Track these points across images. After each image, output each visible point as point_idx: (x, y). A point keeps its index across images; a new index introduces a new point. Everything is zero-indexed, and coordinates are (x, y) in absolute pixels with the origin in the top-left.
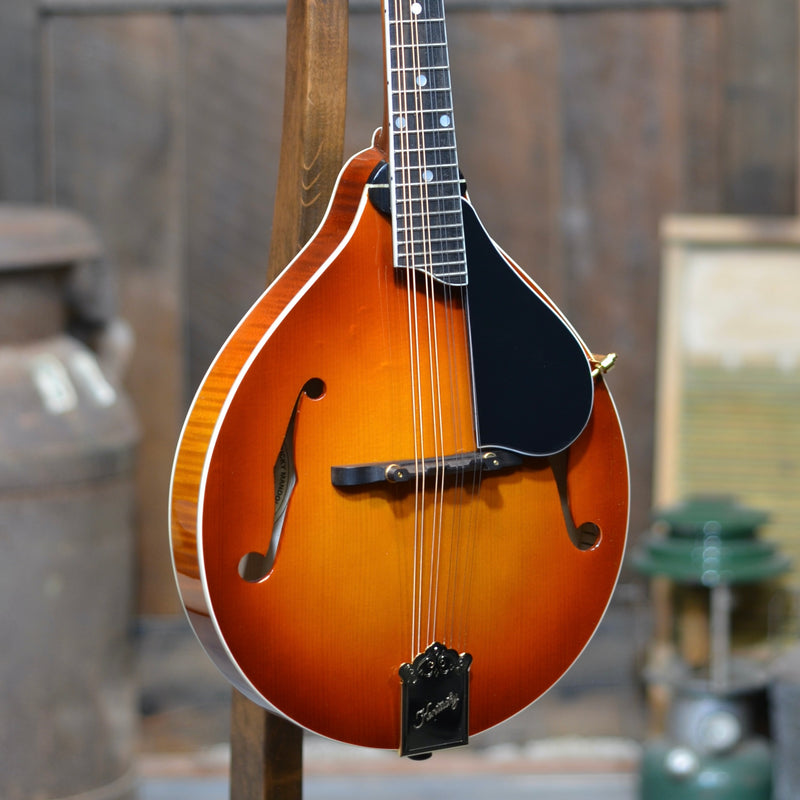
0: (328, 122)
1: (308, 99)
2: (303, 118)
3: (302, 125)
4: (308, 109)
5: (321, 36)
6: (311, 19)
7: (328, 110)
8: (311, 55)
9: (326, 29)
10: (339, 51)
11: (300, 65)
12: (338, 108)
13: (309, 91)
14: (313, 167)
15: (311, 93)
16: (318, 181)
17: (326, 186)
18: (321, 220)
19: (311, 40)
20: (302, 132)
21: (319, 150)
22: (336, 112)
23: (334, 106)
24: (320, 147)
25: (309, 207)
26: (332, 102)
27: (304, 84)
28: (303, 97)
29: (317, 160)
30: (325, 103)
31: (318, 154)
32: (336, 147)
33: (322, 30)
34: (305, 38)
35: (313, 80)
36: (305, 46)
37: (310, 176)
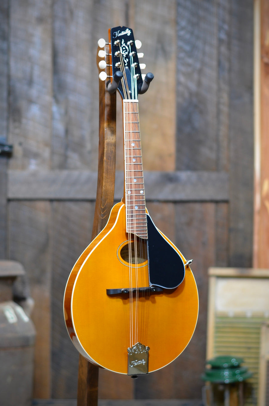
0: (109, 194)
1: (103, 187)
2: (102, 193)
3: (102, 195)
4: (103, 190)
5: (107, 169)
6: (105, 164)
7: (109, 191)
8: (104, 175)
9: (109, 167)
10: (113, 174)
11: (101, 178)
12: (112, 190)
13: (104, 185)
14: (105, 207)
15: (104, 186)
16: (106, 211)
17: (108, 213)
18: (107, 223)
19: (105, 170)
20: (102, 197)
21: (106, 203)
22: (111, 191)
23: (111, 190)
24: (107, 202)
25: (103, 219)
26: (110, 189)
27: (102, 183)
28: (102, 187)
29: (106, 205)
30: (108, 189)
31: (106, 204)
32: (111, 202)
33: (108, 167)
34: (103, 170)
35: (105, 182)
36: (103, 172)
37: (103, 210)
